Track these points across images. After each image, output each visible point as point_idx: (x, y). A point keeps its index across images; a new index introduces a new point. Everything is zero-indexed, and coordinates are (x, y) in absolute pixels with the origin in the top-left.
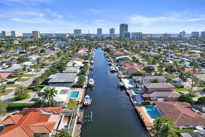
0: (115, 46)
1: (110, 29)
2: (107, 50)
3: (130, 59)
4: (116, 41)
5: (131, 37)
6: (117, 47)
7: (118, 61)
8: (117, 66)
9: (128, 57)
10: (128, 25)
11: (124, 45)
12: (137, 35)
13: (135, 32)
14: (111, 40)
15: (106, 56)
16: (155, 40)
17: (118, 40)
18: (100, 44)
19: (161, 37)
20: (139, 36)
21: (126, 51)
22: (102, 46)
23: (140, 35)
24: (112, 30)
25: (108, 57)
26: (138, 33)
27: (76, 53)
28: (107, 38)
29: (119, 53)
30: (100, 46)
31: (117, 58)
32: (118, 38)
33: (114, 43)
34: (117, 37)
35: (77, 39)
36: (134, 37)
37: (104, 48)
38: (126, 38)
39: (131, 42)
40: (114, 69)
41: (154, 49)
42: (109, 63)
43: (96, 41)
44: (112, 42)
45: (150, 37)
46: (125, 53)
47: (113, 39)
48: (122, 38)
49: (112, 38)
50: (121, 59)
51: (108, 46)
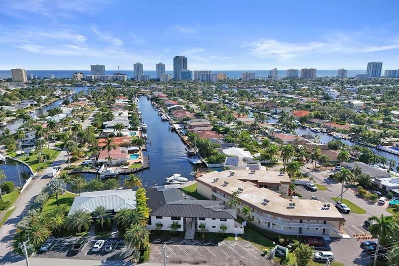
0: (167, 94)
1: (157, 65)
2: (155, 99)
3: (184, 108)
4: (168, 86)
5: (193, 78)
6: (169, 96)
7: (170, 111)
8: (169, 115)
9: (182, 106)
10: (186, 59)
11: (179, 93)
12: (203, 75)
13: (200, 70)
14: (160, 84)
15: (155, 106)
16: (227, 83)
17: (172, 85)
18: (142, 90)
19: (241, 79)
20: (206, 77)
21: (181, 100)
22: (146, 93)
23: (207, 75)
24: (160, 67)
25: (157, 108)
26: (204, 72)
27: (113, 104)
28: (153, 81)
29: (171, 102)
30: (143, 94)
31: (169, 108)
32: (171, 80)
33: (165, 90)
34: (169, 79)
35: (100, 83)
36: (199, 79)
37: (150, 97)
38: (184, 80)
39: (190, 88)
40: (165, 118)
41: (219, 98)
42: (160, 113)
43: (136, 86)
44: (161, 87)
45: (223, 79)
46: (179, 102)
47: (163, 83)
48: (179, 81)
49: (162, 80)
50: (174, 109)
51: (156, 94)
